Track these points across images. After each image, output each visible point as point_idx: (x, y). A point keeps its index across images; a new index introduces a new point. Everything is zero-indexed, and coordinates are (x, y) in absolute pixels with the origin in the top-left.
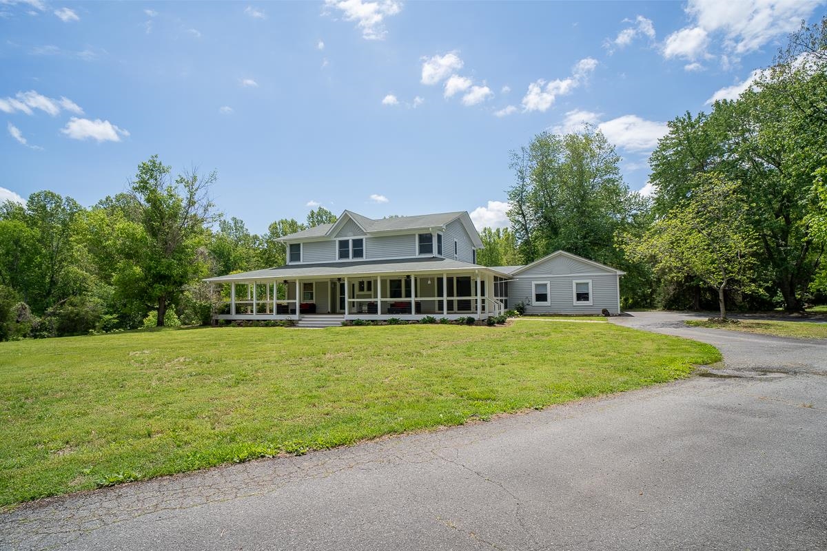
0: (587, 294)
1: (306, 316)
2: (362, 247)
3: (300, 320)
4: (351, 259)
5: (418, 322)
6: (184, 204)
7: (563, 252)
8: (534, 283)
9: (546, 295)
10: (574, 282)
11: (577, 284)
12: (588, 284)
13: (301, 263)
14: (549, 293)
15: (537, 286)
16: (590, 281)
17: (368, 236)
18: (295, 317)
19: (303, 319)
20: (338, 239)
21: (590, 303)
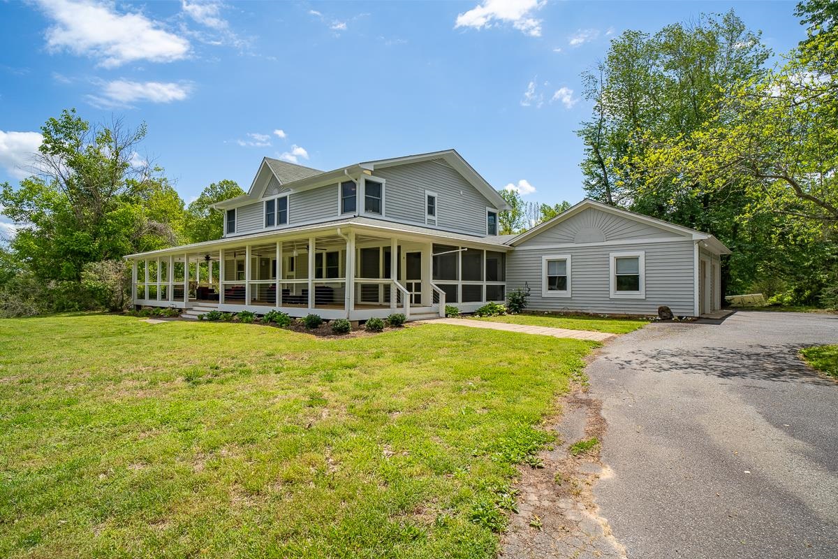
0: (637, 278)
1: (200, 304)
2: (286, 207)
4: (276, 226)
8: (545, 258)
9: (564, 279)
10: (613, 255)
11: (618, 259)
12: (637, 259)
13: (235, 234)
14: (569, 275)
15: (550, 262)
16: (641, 254)
20: (265, 200)
21: (639, 295)
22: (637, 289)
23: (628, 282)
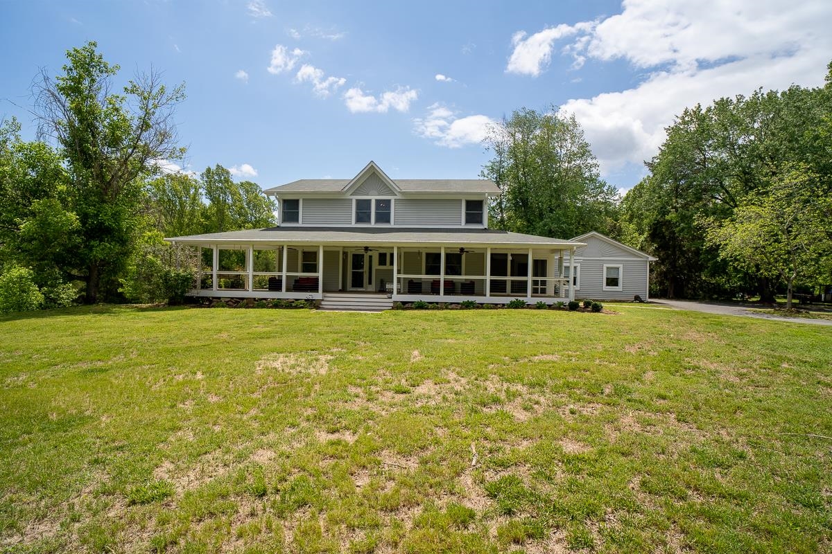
0: (617, 279)
1: (328, 295)
2: (390, 210)
3: (323, 300)
4: (373, 224)
5: (495, 306)
6: (135, 123)
7: (596, 233)
10: (606, 266)
11: (607, 268)
12: (618, 268)
13: (300, 224)
14: (578, 276)
16: (621, 266)
17: (399, 197)
18: (318, 296)
19: (326, 299)
20: (355, 198)
21: (619, 288)
22: (617, 285)
23: (612, 282)
